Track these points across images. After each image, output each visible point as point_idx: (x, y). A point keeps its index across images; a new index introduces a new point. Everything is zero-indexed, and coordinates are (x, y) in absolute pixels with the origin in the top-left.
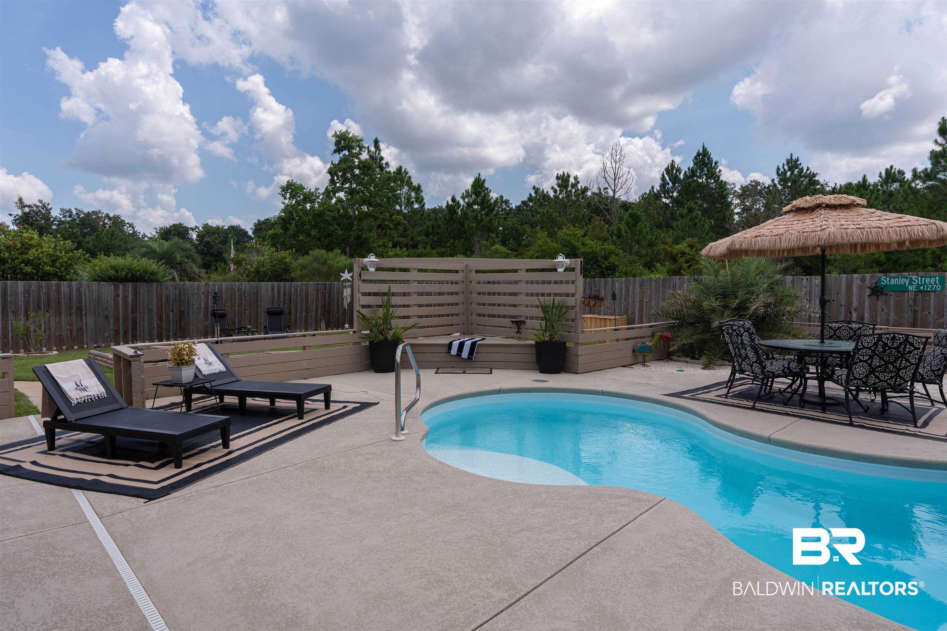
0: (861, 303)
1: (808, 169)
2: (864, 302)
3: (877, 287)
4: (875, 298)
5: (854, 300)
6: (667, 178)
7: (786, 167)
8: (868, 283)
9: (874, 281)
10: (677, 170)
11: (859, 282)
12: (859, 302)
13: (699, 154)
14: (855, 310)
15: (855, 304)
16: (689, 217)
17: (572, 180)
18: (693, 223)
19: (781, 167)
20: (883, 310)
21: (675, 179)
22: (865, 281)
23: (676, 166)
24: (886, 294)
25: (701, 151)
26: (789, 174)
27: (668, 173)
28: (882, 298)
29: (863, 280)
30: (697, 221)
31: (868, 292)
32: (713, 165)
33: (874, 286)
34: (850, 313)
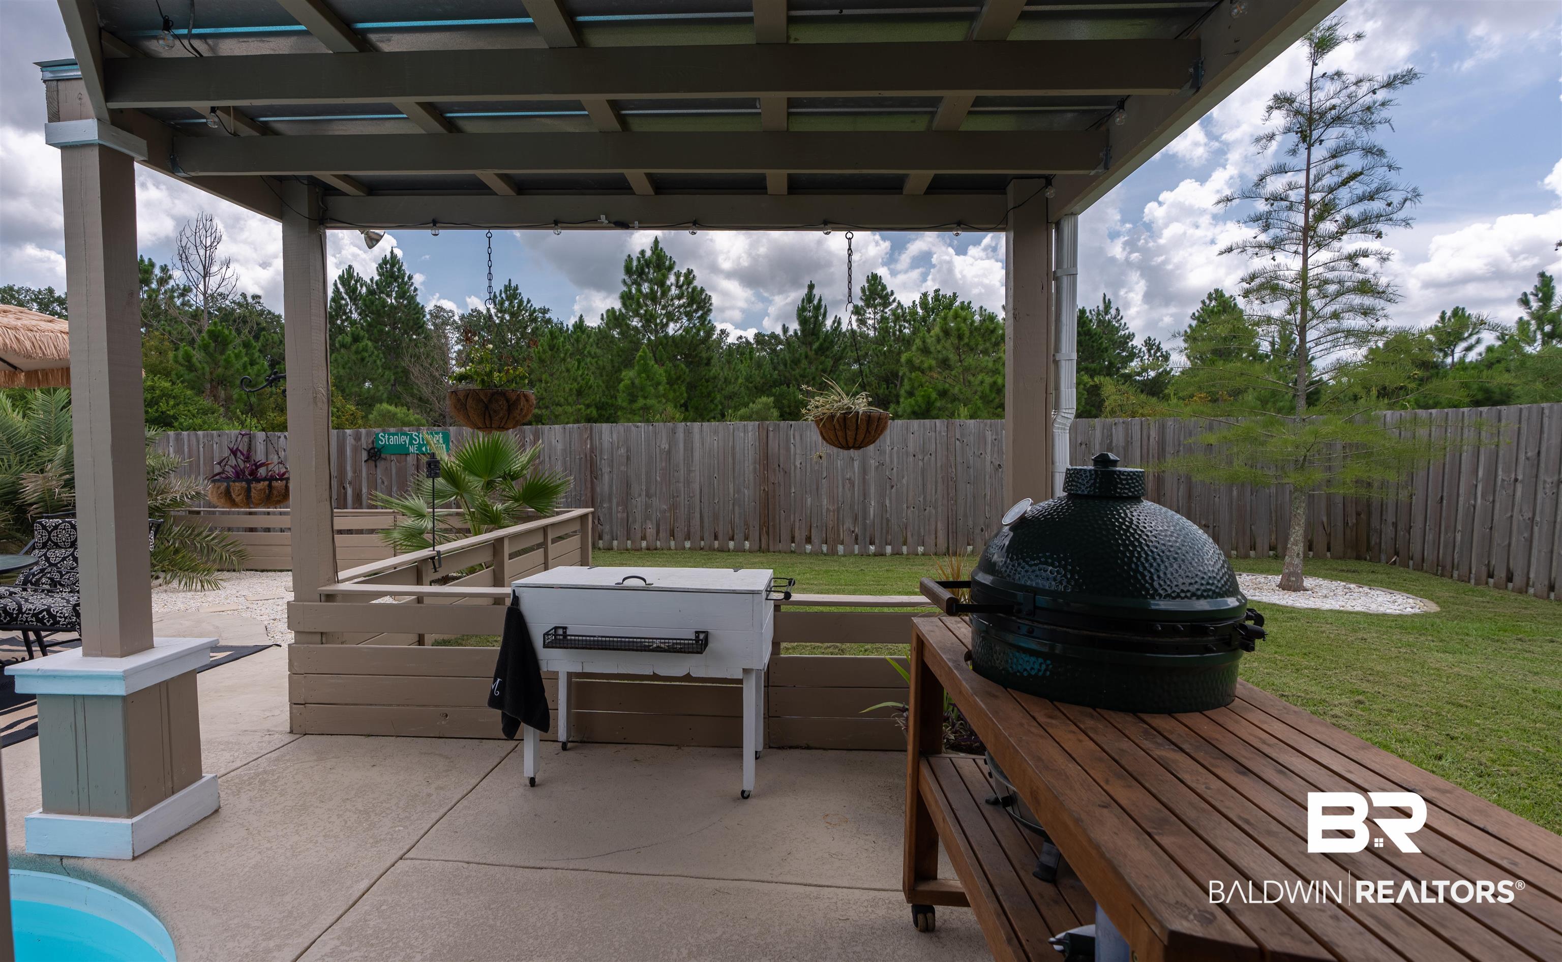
0: (357, 471)
1: (529, 301)
2: (361, 471)
3: (373, 448)
4: (372, 463)
5: (349, 468)
6: (342, 290)
7: (503, 295)
8: (365, 442)
9: (370, 441)
10: (356, 282)
11: (353, 441)
12: (355, 472)
13: (385, 261)
14: (350, 483)
15: (350, 474)
16: (354, 348)
17: (157, 271)
18: (359, 357)
19: (498, 294)
20: (383, 482)
21: (352, 292)
22: (360, 439)
23: (355, 274)
24: (385, 459)
25: (389, 257)
26: (507, 304)
27: (343, 284)
28: (381, 465)
29: (358, 438)
30: (366, 354)
31: (364, 455)
32: (406, 279)
33: (370, 446)
34: (344, 488)
